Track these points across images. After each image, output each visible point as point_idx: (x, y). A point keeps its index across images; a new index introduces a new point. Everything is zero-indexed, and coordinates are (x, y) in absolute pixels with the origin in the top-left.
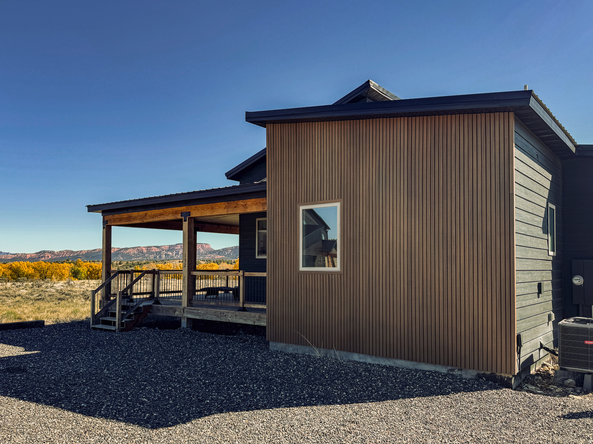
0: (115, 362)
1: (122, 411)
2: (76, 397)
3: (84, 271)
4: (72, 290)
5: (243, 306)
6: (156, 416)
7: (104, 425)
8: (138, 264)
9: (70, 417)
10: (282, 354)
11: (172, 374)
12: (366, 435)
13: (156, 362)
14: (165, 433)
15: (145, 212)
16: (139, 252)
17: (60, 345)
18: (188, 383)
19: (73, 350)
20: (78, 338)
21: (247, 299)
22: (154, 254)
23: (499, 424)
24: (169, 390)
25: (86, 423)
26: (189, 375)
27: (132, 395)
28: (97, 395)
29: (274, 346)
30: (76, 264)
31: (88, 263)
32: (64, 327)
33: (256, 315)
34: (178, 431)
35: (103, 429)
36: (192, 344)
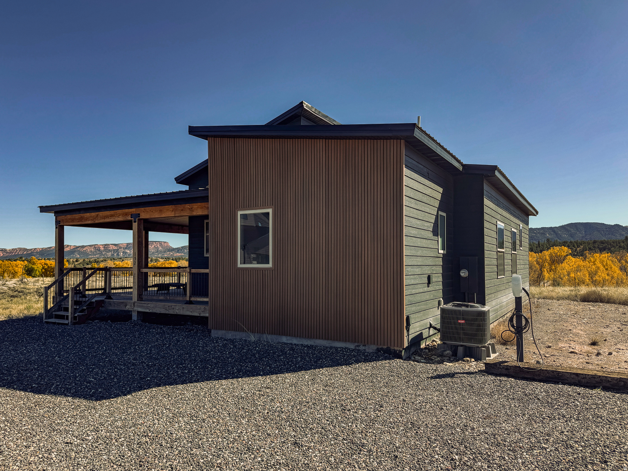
0: (66, 350)
1: (70, 389)
2: (28, 380)
3: (38, 269)
4: (25, 287)
5: (190, 299)
6: (101, 392)
7: (53, 400)
8: (95, 261)
9: (22, 395)
10: (222, 340)
11: (119, 359)
12: (275, 396)
13: (106, 349)
14: (107, 404)
15: (97, 213)
16: (96, 250)
17: (13, 338)
18: (133, 365)
19: (26, 342)
20: (31, 331)
21: (193, 294)
22: (111, 251)
23: (382, 384)
24: (115, 371)
25: (36, 399)
26: (134, 359)
27: (81, 376)
28: (48, 377)
29: (215, 333)
30: (30, 262)
31: (43, 261)
32: (17, 322)
33: (202, 308)
34: (119, 401)
35: (52, 402)
36: (140, 334)
